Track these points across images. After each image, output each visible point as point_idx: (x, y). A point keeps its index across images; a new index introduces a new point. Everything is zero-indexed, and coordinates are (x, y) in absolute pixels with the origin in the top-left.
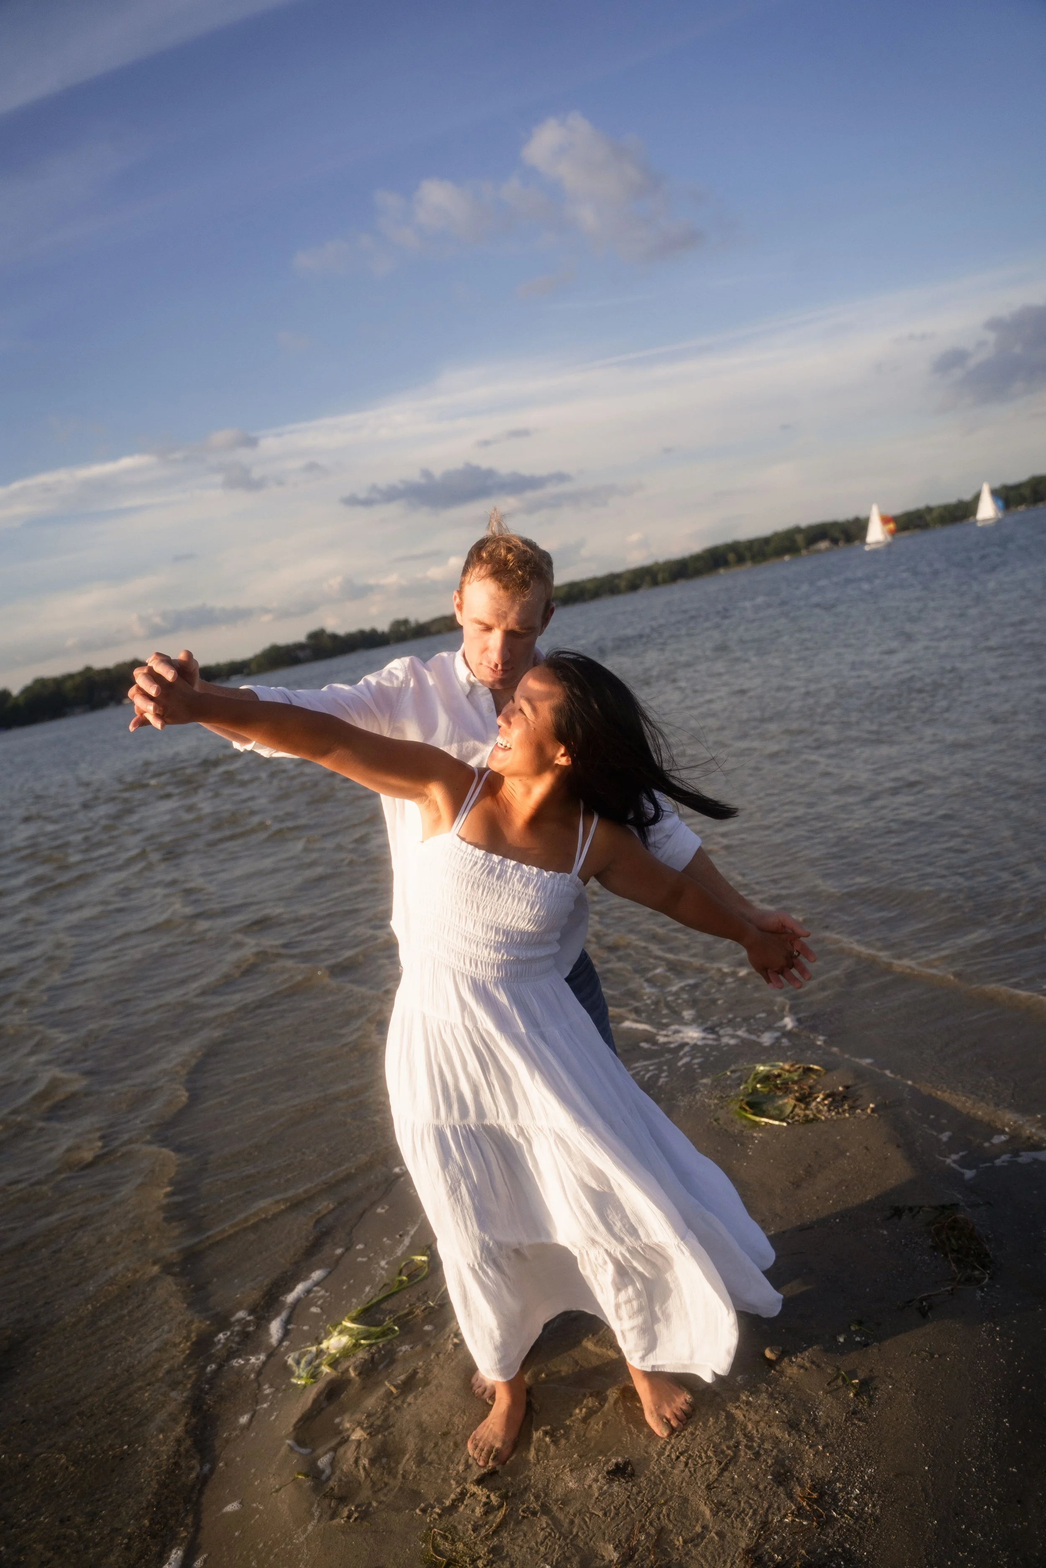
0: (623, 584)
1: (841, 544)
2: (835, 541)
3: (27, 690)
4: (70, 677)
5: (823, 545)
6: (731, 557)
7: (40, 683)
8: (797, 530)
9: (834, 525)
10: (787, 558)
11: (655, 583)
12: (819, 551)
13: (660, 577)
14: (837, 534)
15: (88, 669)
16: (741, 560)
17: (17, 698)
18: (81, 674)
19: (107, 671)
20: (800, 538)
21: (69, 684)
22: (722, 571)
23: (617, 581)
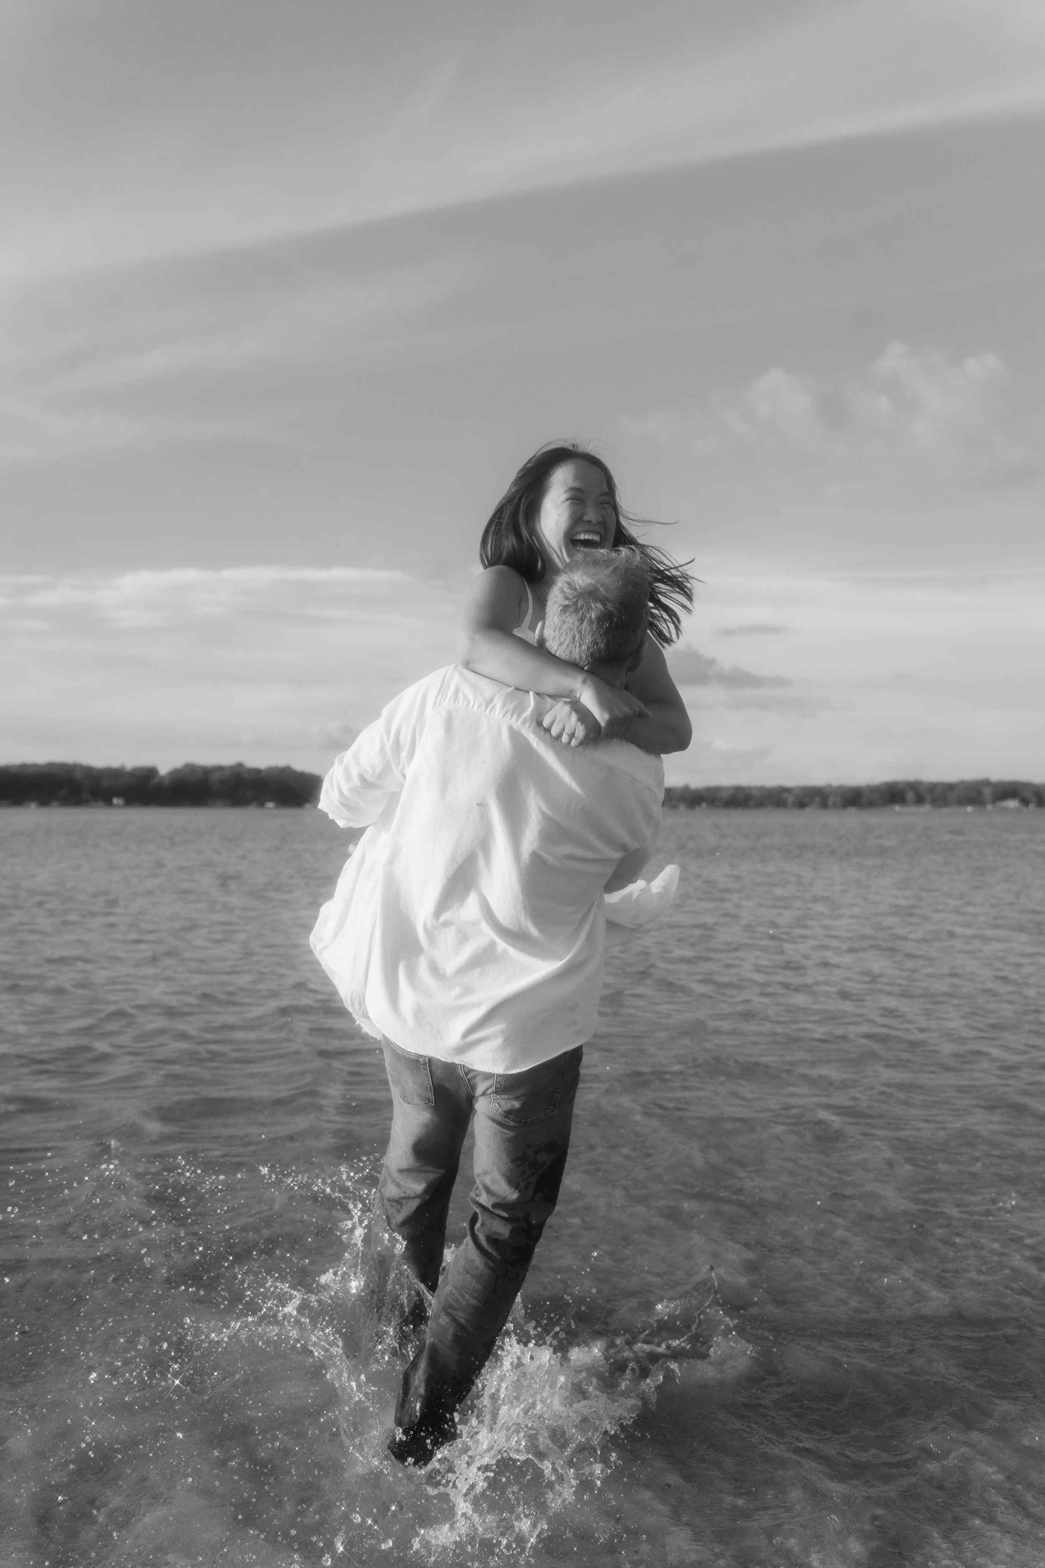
0: (791, 799)
1: (1032, 806)
2: (1025, 802)
3: (175, 773)
4: (221, 769)
5: (1012, 804)
6: (910, 795)
7: (191, 768)
8: (987, 783)
9: (1028, 785)
10: (969, 809)
11: (824, 805)
12: (1006, 810)
13: (831, 800)
14: (1028, 795)
15: (240, 765)
16: (920, 800)
17: (163, 777)
18: (231, 768)
19: (257, 771)
20: (987, 792)
21: (217, 775)
22: (897, 808)
23: (785, 795)
